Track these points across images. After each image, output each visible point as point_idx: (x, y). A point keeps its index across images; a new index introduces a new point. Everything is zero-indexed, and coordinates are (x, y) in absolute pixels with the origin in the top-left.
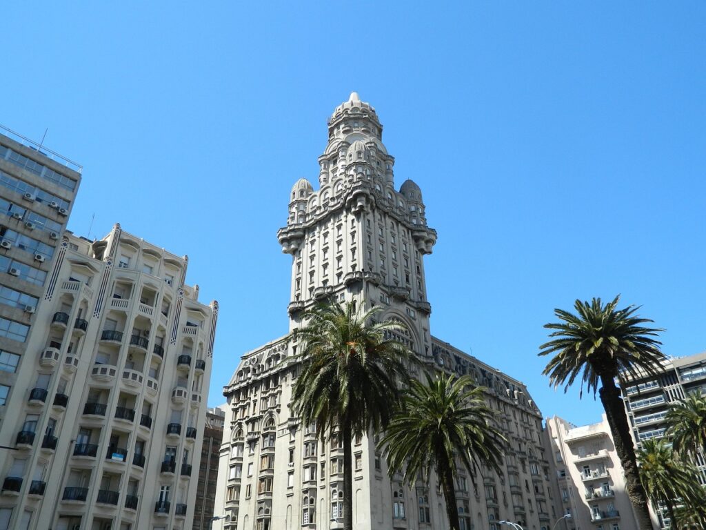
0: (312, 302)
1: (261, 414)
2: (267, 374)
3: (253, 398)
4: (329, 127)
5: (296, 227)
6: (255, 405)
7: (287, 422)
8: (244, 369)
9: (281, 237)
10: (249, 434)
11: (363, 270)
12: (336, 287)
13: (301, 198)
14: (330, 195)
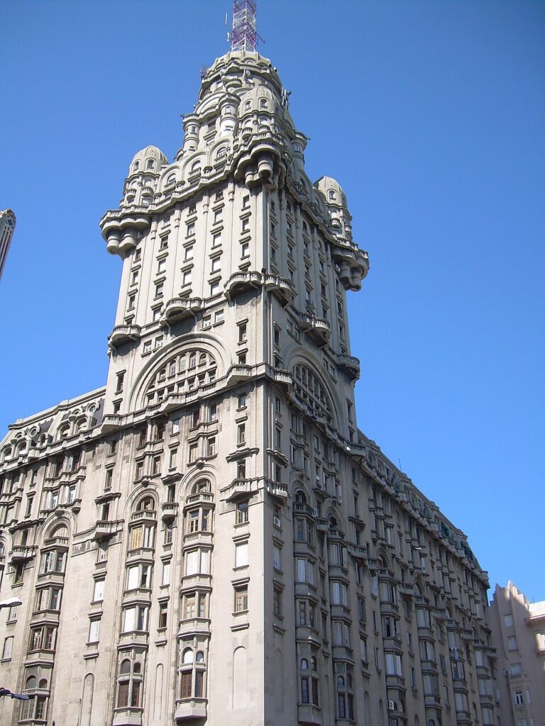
0: (157, 327)
1: (41, 516)
2: (59, 448)
3: (27, 489)
4: (203, 81)
5: (137, 210)
6: (31, 501)
7: (93, 529)
8: (13, 442)
9: (107, 225)
10: (15, 548)
11: (264, 271)
12: (207, 301)
13: (150, 171)
14: (203, 165)
